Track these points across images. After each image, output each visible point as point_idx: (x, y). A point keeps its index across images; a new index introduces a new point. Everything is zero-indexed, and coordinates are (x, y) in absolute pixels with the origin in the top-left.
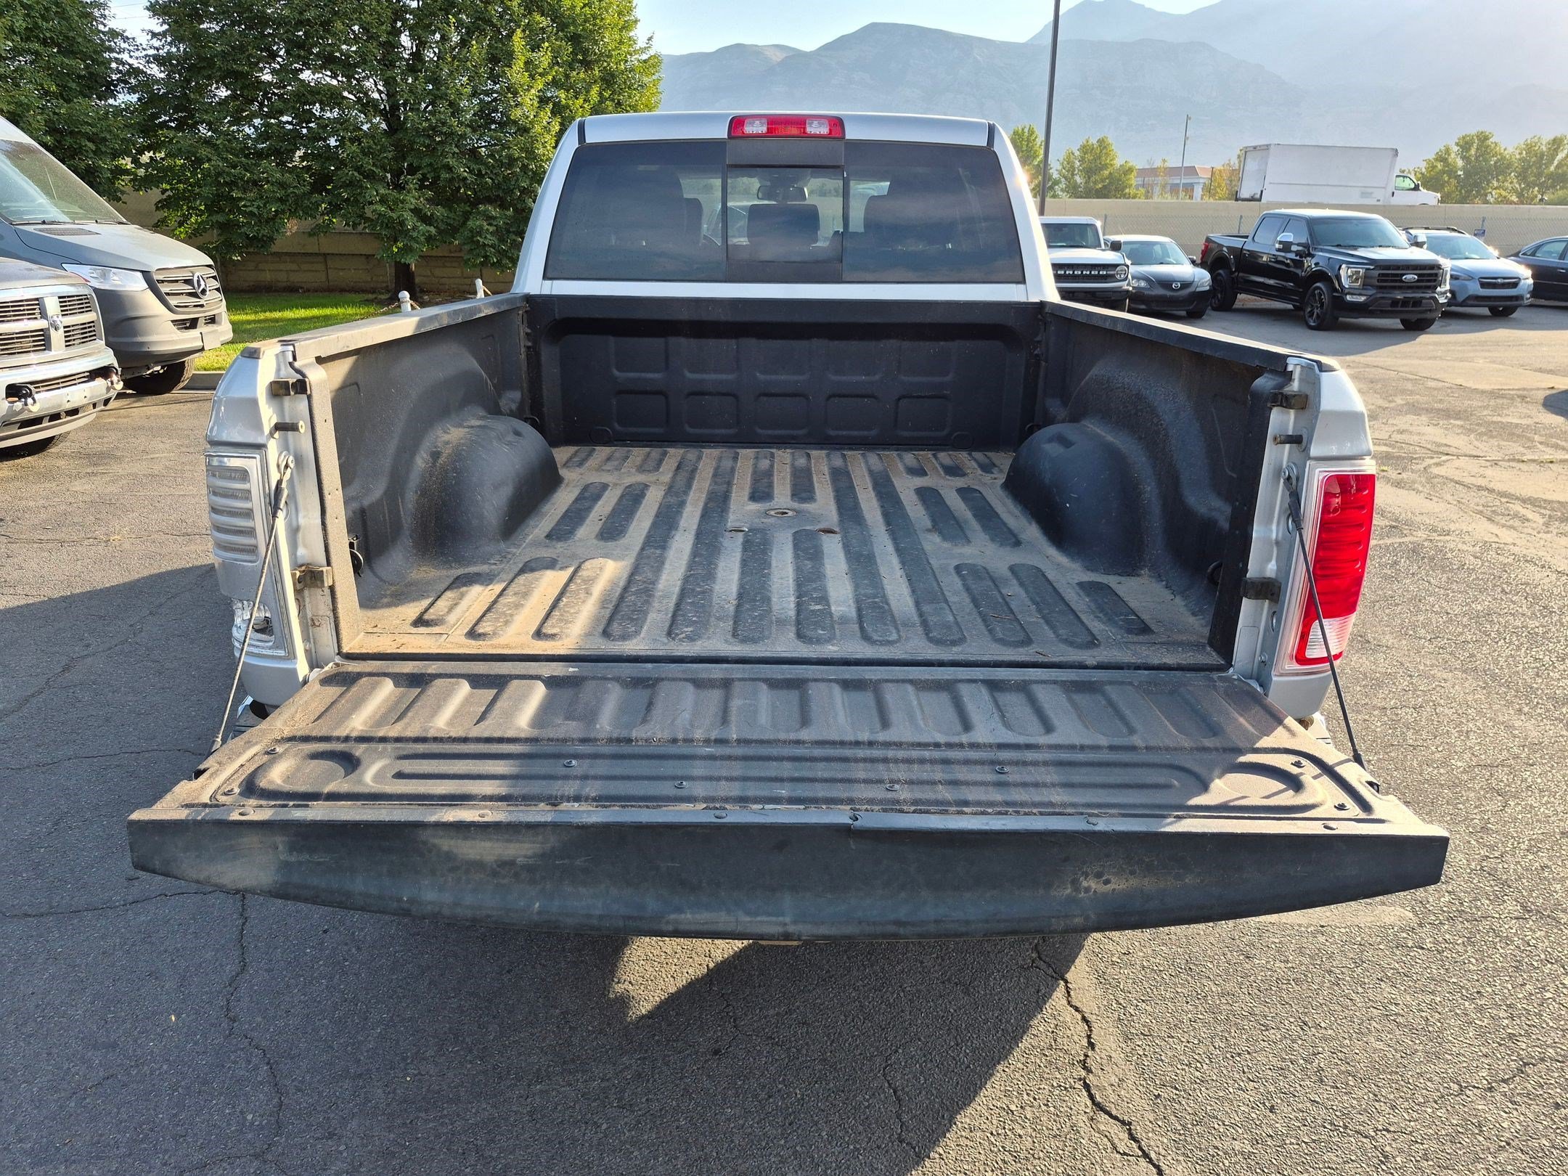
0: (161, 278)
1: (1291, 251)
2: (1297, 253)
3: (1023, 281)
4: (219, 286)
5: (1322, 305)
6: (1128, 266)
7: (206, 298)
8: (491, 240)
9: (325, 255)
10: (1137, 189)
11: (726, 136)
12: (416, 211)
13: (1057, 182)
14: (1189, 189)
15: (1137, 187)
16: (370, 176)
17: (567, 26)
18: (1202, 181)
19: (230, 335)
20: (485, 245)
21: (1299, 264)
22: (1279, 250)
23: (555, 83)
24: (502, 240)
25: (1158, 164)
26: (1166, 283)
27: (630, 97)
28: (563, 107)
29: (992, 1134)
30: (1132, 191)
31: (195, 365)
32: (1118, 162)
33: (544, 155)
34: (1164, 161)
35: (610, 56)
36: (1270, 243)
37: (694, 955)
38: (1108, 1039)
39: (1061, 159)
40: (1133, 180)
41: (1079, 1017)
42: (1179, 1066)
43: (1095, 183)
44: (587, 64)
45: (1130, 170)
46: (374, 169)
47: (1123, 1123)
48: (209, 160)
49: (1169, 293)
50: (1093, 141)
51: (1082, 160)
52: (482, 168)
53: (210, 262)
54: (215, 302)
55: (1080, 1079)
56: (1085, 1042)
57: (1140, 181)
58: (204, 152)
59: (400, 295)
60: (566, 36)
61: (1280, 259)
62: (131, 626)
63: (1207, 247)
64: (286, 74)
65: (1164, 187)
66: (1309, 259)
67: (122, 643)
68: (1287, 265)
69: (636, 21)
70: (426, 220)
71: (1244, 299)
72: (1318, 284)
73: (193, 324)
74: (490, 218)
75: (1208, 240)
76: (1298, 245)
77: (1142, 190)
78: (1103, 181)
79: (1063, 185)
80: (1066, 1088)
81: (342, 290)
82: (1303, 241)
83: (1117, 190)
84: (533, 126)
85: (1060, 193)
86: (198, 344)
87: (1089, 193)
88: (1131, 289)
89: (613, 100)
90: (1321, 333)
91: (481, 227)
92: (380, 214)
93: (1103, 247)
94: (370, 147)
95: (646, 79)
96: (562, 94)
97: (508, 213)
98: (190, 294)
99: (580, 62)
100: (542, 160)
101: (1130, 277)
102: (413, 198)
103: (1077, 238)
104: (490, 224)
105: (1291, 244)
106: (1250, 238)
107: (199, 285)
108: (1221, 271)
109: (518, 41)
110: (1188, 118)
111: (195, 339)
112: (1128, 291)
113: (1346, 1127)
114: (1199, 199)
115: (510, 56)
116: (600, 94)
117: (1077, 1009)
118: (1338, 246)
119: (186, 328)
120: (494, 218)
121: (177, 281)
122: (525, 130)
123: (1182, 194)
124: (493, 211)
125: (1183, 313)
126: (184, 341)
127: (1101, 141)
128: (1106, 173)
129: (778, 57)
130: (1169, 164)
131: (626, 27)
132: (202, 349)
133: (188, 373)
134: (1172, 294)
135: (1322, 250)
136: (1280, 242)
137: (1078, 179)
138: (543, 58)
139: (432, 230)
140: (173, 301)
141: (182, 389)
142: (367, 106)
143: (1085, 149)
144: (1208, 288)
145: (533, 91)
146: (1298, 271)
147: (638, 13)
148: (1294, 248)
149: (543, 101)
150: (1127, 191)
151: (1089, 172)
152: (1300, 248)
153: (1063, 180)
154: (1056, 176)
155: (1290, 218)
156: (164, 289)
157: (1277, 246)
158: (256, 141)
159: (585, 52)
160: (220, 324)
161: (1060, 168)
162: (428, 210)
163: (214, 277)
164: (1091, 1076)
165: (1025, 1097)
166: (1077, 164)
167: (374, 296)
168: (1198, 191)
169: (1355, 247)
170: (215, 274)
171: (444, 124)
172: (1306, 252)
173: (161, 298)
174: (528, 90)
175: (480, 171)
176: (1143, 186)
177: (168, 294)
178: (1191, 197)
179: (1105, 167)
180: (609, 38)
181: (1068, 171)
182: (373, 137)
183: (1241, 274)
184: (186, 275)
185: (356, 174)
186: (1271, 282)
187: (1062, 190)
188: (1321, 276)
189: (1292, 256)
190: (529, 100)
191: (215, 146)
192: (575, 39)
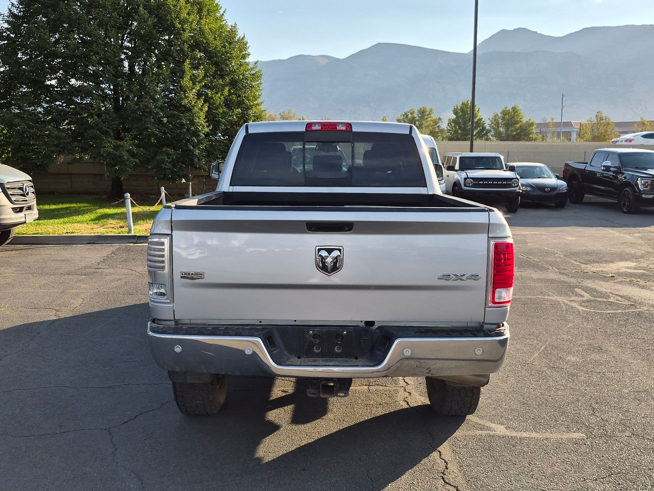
0: (8, 186)
1: (610, 171)
2: (614, 172)
3: (426, 186)
4: (34, 191)
5: (630, 199)
6: (518, 179)
7: (29, 196)
8: (169, 166)
9: (71, 174)
10: (537, 135)
11: (305, 130)
12: (129, 151)
13: (489, 131)
14: (568, 135)
15: (537, 134)
16: (106, 133)
17: (213, 57)
18: (576, 130)
19: (37, 216)
20: (165, 168)
21: (616, 178)
22: (603, 170)
23: (206, 86)
24: (174, 166)
25: (549, 120)
26: (541, 188)
27: (245, 93)
28: (210, 98)
29: (406, 489)
30: (534, 136)
31: (16, 231)
32: (524, 120)
33: (199, 123)
34: (552, 119)
35: (235, 72)
36: (599, 166)
37: (293, 445)
38: (453, 467)
39: (491, 119)
40: (534, 129)
41: (443, 461)
42: (479, 473)
43: (512, 131)
44: (222, 77)
45: (532, 124)
46: (108, 130)
47: (455, 487)
48: (19, 125)
49: (544, 194)
50: (510, 108)
51: (503, 119)
52: (166, 129)
53: (31, 179)
54: (32, 199)
55: (441, 477)
56: (445, 468)
57: (538, 130)
58: (17, 121)
59: (125, 195)
60: (212, 62)
61: (605, 175)
62: (23, 344)
63: (565, 169)
64: (63, 82)
65: (553, 133)
66: (620, 175)
67: (22, 350)
68: (611, 179)
69: (249, 55)
70: (133, 155)
71: (588, 197)
72: (627, 189)
73: (21, 210)
74: (168, 155)
75: (567, 165)
76: (614, 167)
77: (540, 136)
78: (516, 130)
79: (492, 133)
80: (435, 479)
81: (79, 193)
82: (617, 165)
83: (525, 135)
84: (194, 108)
85: (491, 137)
86: (24, 220)
87: (508, 138)
88: (521, 191)
89: (236, 94)
90: (630, 215)
91: (164, 159)
92: (109, 153)
93: (505, 169)
94: (106, 119)
95: (253, 84)
96: (209, 92)
97: (178, 152)
98: (21, 195)
99: (219, 75)
100: (198, 125)
101: (520, 184)
102: (128, 144)
103: (491, 164)
104: (168, 158)
105: (610, 167)
106: (589, 164)
107: (26, 190)
108: (574, 182)
109: (187, 65)
110: (563, 96)
111: (22, 217)
112: (519, 192)
113: (537, 488)
114: (575, 141)
115: (183, 72)
116: (229, 91)
117: (443, 459)
118: (636, 168)
119: (17, 212)
120: (170, 154)
121: (15, 188)
122: (189, 110)
123: (562, 138)
124: (171, 151)
125: (553, 205)
126: (15, 218)
127: (514, 108)
128: (518, 126)
129: (324, 62)
130: (555, 121)
131: (244, 57)
132: (25, 222)
133: (12, 235)
134: (545, 194)
135: (627, 170)
136: (604, 166)
137: (501, 129)
138: (200, 73)
139: (137, 161)
140: (13, 198)
141: (6, 244)
142: (105, 97)
143: (505, 113)
144: (566, 191)
145: (194, 91)
146: (616, 182)
147: (249, 51)
148: (612, 169)
149: (199, 95)
150: (531, 136)
151: (508, 125)
152: (615, 169)
153: (492, 130)
154: (488, 127)
155: (610, 153)
156: (10, 192)
157: (602, 168)
158: (44, 115)
159: (222, 70)
160: (33, 210)
161: (490, 123)
162: (135, 150)
163: (32, 186)
164: (445, 476)
165: (419, 480)
166: (500, 121)
167: (98, 197)
168: (574, 136)
169: (646, 169)
170: (33, 185)
171: (147, 107)
172: (619, 171)
173: (8, 197)
174: (192, 90)
175: (164, 130)
176: (540, 133)
177: (11, 195)
178: (570, 140)
179: (517, 122)
180: (234, 64)
181: (495, 125)
182: (108, 114)
183: (585, 183)
184: (20, 185)
185: (98, 132)
186: (603, 188)
187: (492, 136)
188: (627, 184)
189: (611, 173)
190: (192, 94)
191: (22, 118)
192: (216, 64)
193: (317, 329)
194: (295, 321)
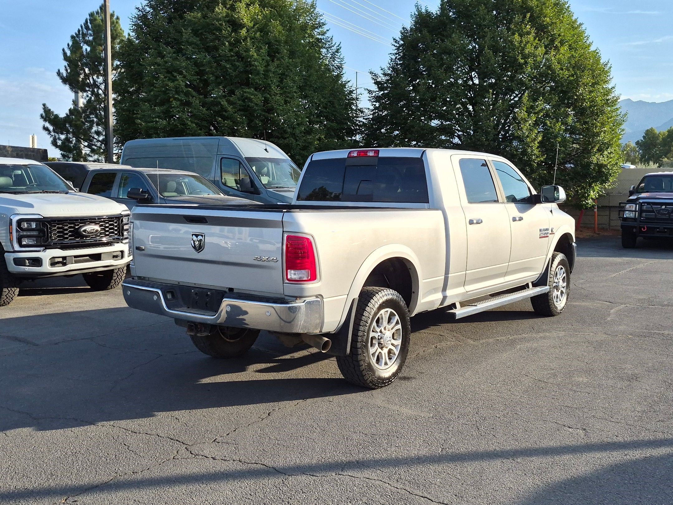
3: (429, 203)
11: (347, 157)
17: (558, 87)
44: (570, 105)
60: (556, 92)
99: (566, 104)
122: (522, 141)
138: (539, 105)
145: (530, 122)
190: (527, 126)
192: (563, 93)
193: (197, 290)
194: (195, 284)
